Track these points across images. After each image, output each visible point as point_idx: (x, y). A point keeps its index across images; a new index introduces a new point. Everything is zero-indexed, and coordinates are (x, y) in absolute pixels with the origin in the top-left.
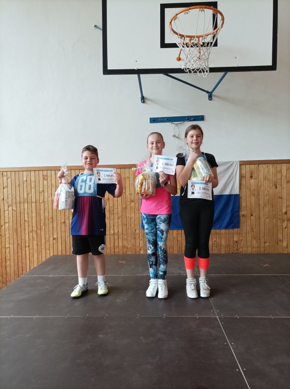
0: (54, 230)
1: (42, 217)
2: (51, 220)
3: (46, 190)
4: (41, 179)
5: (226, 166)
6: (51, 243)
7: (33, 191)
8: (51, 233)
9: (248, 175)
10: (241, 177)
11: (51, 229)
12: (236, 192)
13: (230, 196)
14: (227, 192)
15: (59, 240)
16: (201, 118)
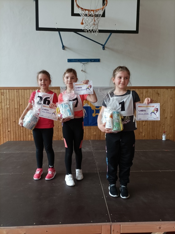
0: (9, 126)
1: (1, 118)
2: (6, 120)
3: (3, 101)
6: (7, 134)
8: (7, 128)
11: (6, 126)
15: (12, 132)
16: (98, 60)
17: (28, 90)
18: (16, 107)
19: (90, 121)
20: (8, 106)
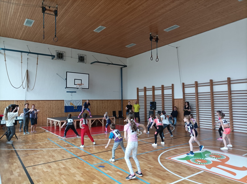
1: (44, 110)
3: (45, 105)
4: (44, 102)
5: (79, 101)
7: (42, 105)
9: (83, 102)
10: (82, 102)
12: (81, 105)
13: (80, 106)
14: (80, 105)
15: (47, 115)
16: (76, 92)
17: (53, 101)
18: (49, 106)
19: (73, 111)
20: (46, 106)
